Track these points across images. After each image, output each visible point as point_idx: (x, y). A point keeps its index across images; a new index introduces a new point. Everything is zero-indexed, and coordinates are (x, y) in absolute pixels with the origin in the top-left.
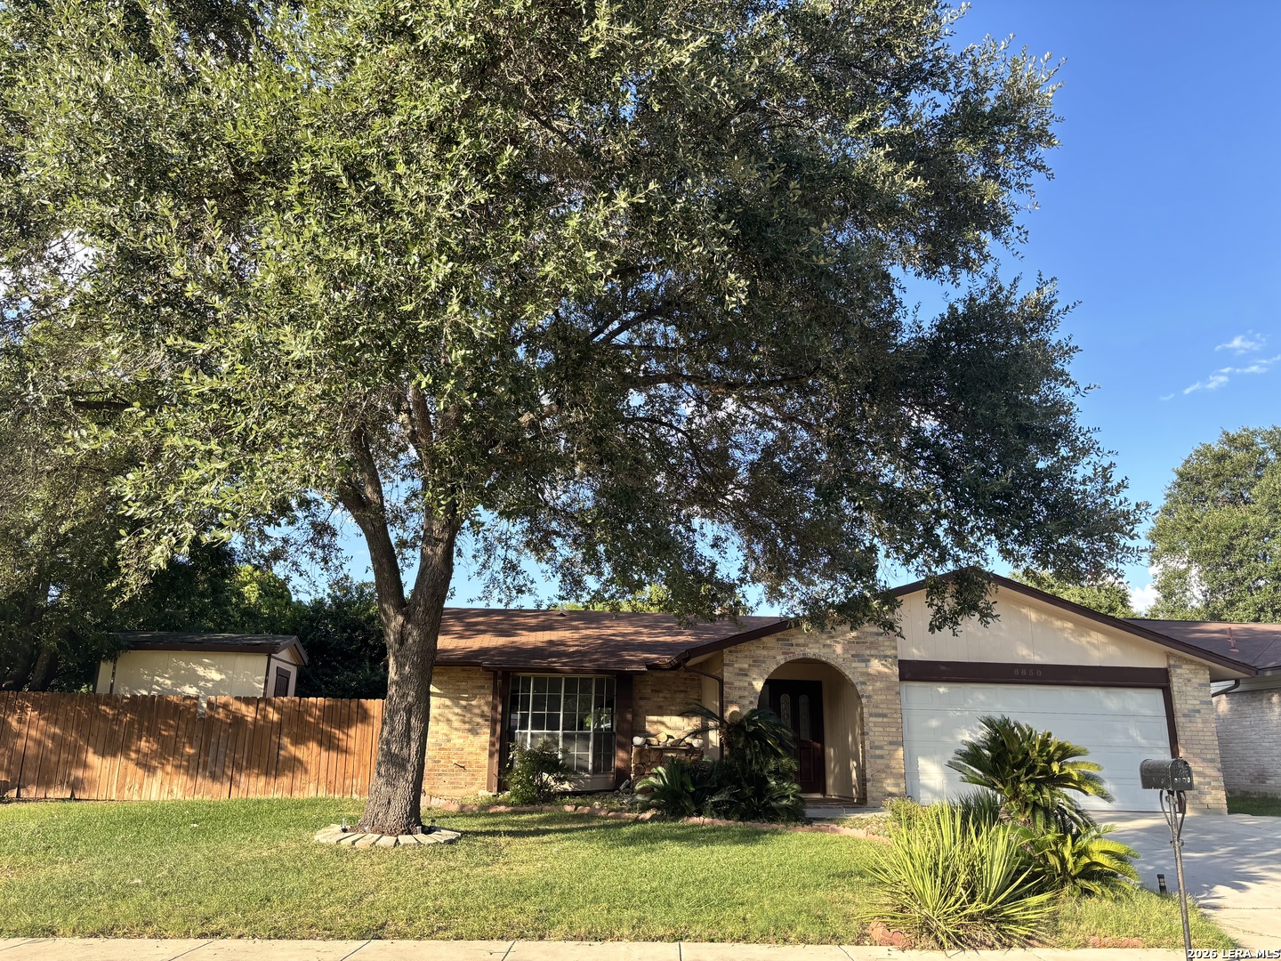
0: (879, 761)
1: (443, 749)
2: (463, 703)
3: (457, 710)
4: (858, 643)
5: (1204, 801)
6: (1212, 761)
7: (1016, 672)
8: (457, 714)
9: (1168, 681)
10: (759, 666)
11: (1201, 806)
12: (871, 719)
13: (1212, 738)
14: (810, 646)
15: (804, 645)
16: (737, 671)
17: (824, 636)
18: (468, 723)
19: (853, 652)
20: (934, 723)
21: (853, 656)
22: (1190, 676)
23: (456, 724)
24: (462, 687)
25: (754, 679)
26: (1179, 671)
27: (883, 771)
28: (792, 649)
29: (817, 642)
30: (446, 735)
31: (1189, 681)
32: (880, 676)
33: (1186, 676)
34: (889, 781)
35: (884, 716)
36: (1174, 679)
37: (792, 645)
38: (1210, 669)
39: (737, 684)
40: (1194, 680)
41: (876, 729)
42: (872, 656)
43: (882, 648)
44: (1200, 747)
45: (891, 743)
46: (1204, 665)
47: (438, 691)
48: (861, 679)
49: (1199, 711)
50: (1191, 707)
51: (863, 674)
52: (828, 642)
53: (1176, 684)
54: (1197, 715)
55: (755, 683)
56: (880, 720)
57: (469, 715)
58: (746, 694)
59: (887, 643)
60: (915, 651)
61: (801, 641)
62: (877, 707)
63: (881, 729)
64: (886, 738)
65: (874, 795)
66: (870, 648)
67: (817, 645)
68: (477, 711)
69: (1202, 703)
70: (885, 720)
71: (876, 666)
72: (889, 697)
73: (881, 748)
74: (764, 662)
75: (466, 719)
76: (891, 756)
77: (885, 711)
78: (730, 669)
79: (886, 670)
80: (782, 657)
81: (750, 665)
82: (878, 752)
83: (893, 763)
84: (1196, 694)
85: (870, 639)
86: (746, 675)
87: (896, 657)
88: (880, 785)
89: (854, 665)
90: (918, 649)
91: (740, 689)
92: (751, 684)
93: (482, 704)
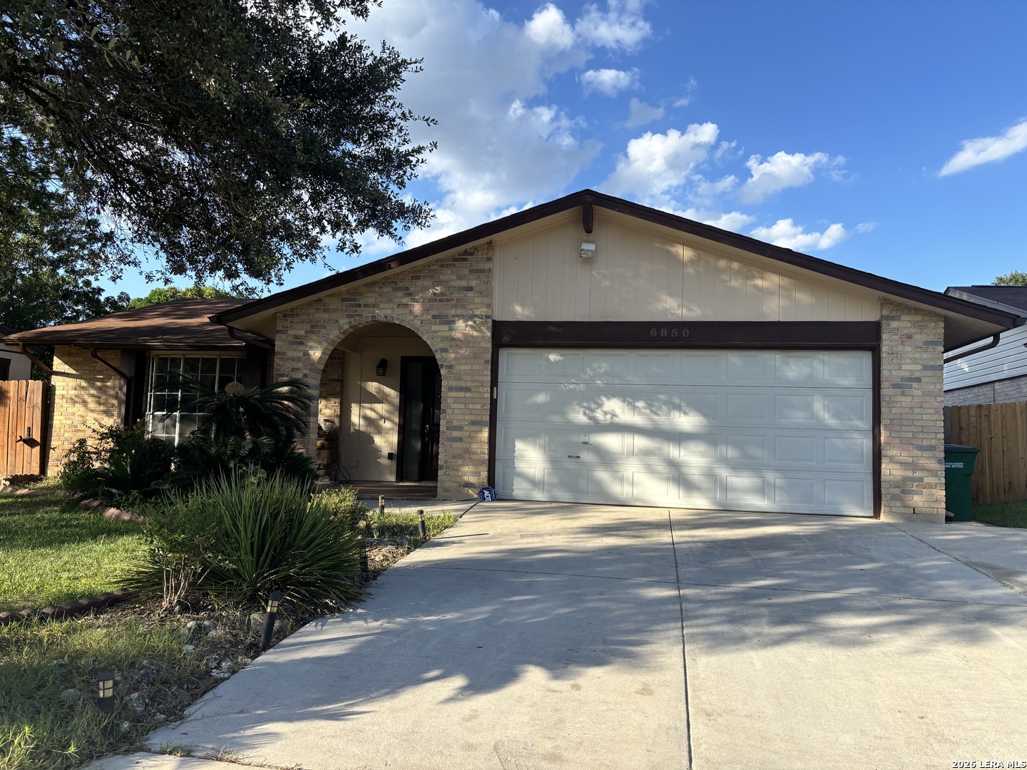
0: (455, 445)
1: (79, 431)
2: (99, 384)
3: (93, 392)
4: (441, 301)
5: (910, 503)
6: (931, 448)
7: (653, 332)
8: (93, 396)
9: (879, 338)
10: (318, 333)
11: (903, 510)
12: (452, 394)
13: (936, 417)
14: (381, 306)
15: (374, 306)
16: (291, 339)
17: (400, 294)
18: (103, 404)
19: (435, 313)
20: (541, 398)
21: (434, 317)
22: (912, 331)
23: (92, 405)
24: (97, 368)
25: (311, 348)
26: (894, 324)
27: (460, 457)
28: (359, 310)
29: (390, 301)
30: (82, 417)
31: (910, 337)
32: (468, 341)
33: (906, 331)
34: (466, 469)
35: (468, 390)
36: (884, 336)
37: (359, 306)
38: (947, 320)
39: (290, 354)
40: (915, 337)
41: (456, 406)
42: (457, 316)
43: (471, 307)
44: (913, 429)
45: (473, 423)
46: (936, 315)
47: (74, 372)
48: (441, 345)
49: (918, 380)
50: (907, 374)
51: (444, 339)
52: (405, 300)
53: (888, 342)
54: (915, 385)
55: (311, 352)
56: (461, 394)
57: (104, 397)
58: (300, 365)
59: (478, 300)
60: (518, 309)
61: (371, 300)
62: (459, 379)
63: (462, 406)
64: (467, 417)
65: (447, 485)
66: (455, 307)
67: (390, 305)
68: (112, 392)
69: (925, 368)
70: (468, 395)
71: (462, 327)
72: (475, 367)
73: (460, 428)
74: (324, 327)
75: (102, 401)
76: (472, 438)
77: (468, 384)
78: (284, 336)
79: (475, 333)
80: (346, 320)
81: (306, 332)
82: (456, 434)
83: (474, 446)
84: (918, 355)
85: (456, 296)
86: (302, 343)
87: (488, 317)
88: (454, 473)
89: (434, 328)
90: (522, 306)
91: (293, 360)
92: (307, 354)
93: (116, 385)
